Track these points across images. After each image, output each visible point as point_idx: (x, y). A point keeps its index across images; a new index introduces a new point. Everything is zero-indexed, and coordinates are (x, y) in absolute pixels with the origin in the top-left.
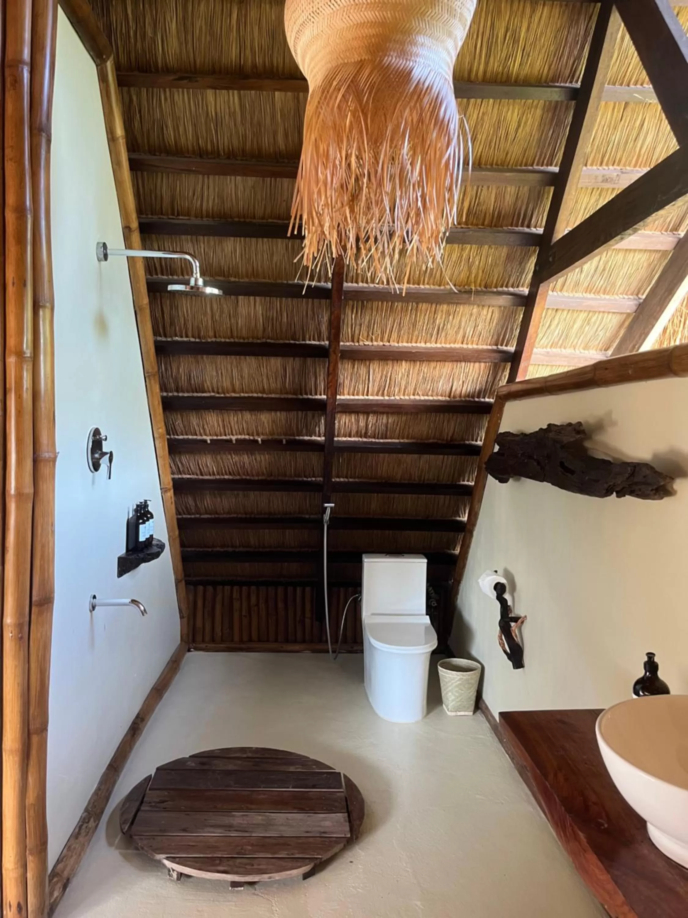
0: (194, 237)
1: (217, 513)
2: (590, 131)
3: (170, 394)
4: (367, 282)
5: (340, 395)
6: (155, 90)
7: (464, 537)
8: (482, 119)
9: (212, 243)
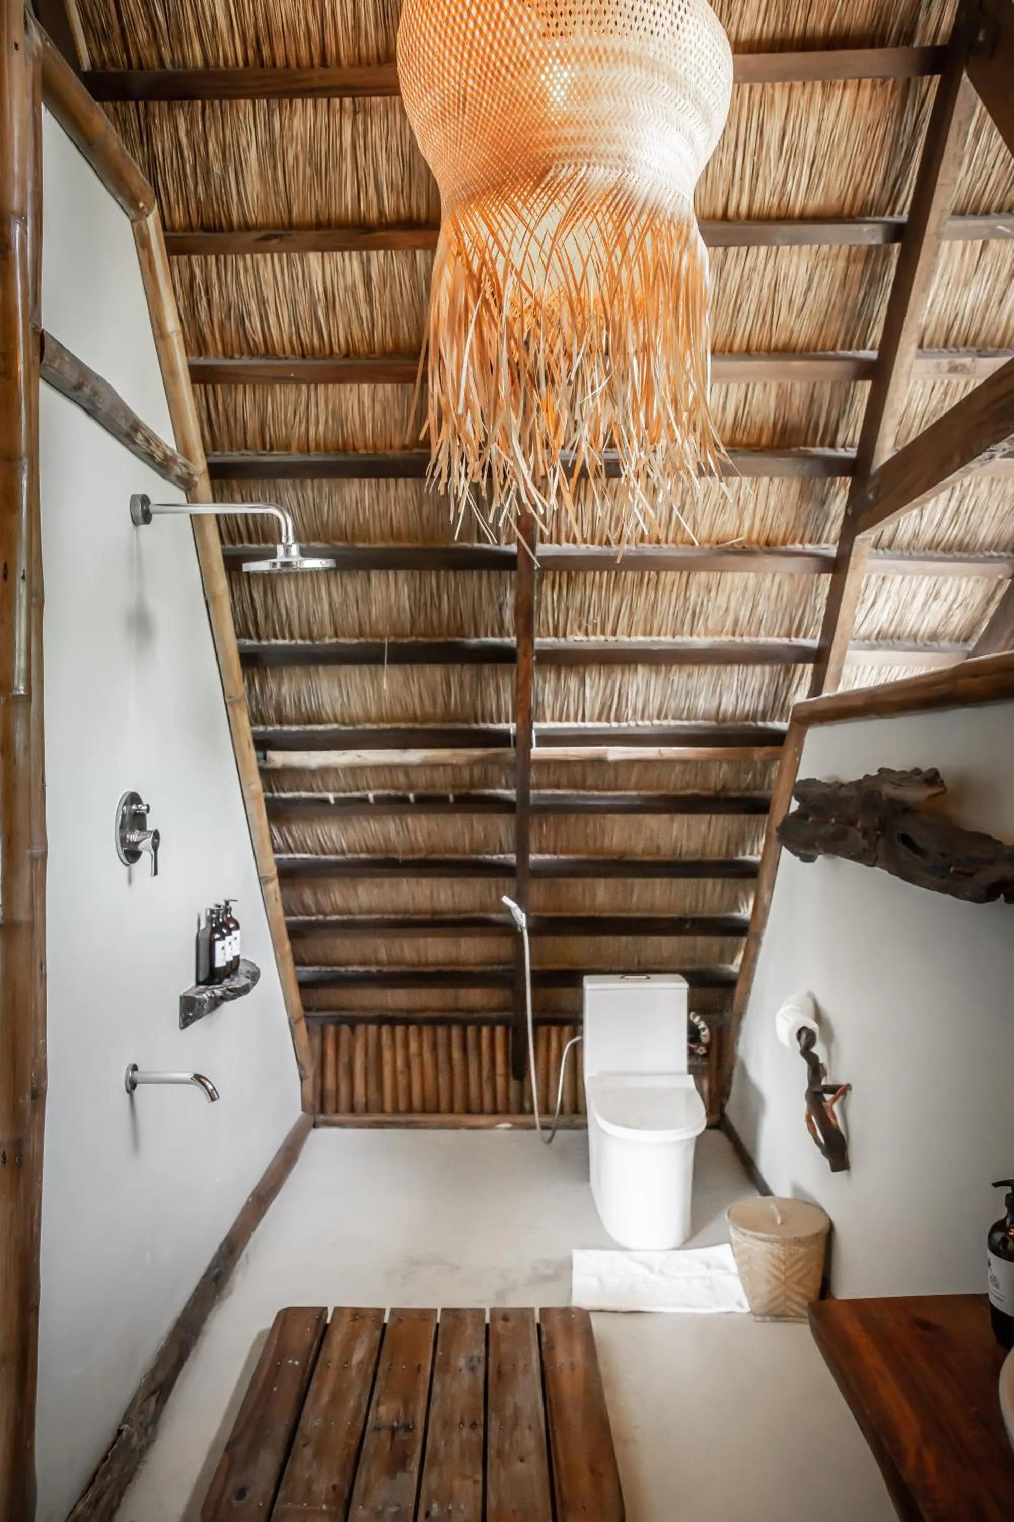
0: (298, 482)
1: (351, 913)
2: (925, 289)
3: (270, 728)
4: (575, 542)
5: (538, 721)
6: (229, 257)
7: (747, 945)
8: (750, 279)
9: (326, 490)
